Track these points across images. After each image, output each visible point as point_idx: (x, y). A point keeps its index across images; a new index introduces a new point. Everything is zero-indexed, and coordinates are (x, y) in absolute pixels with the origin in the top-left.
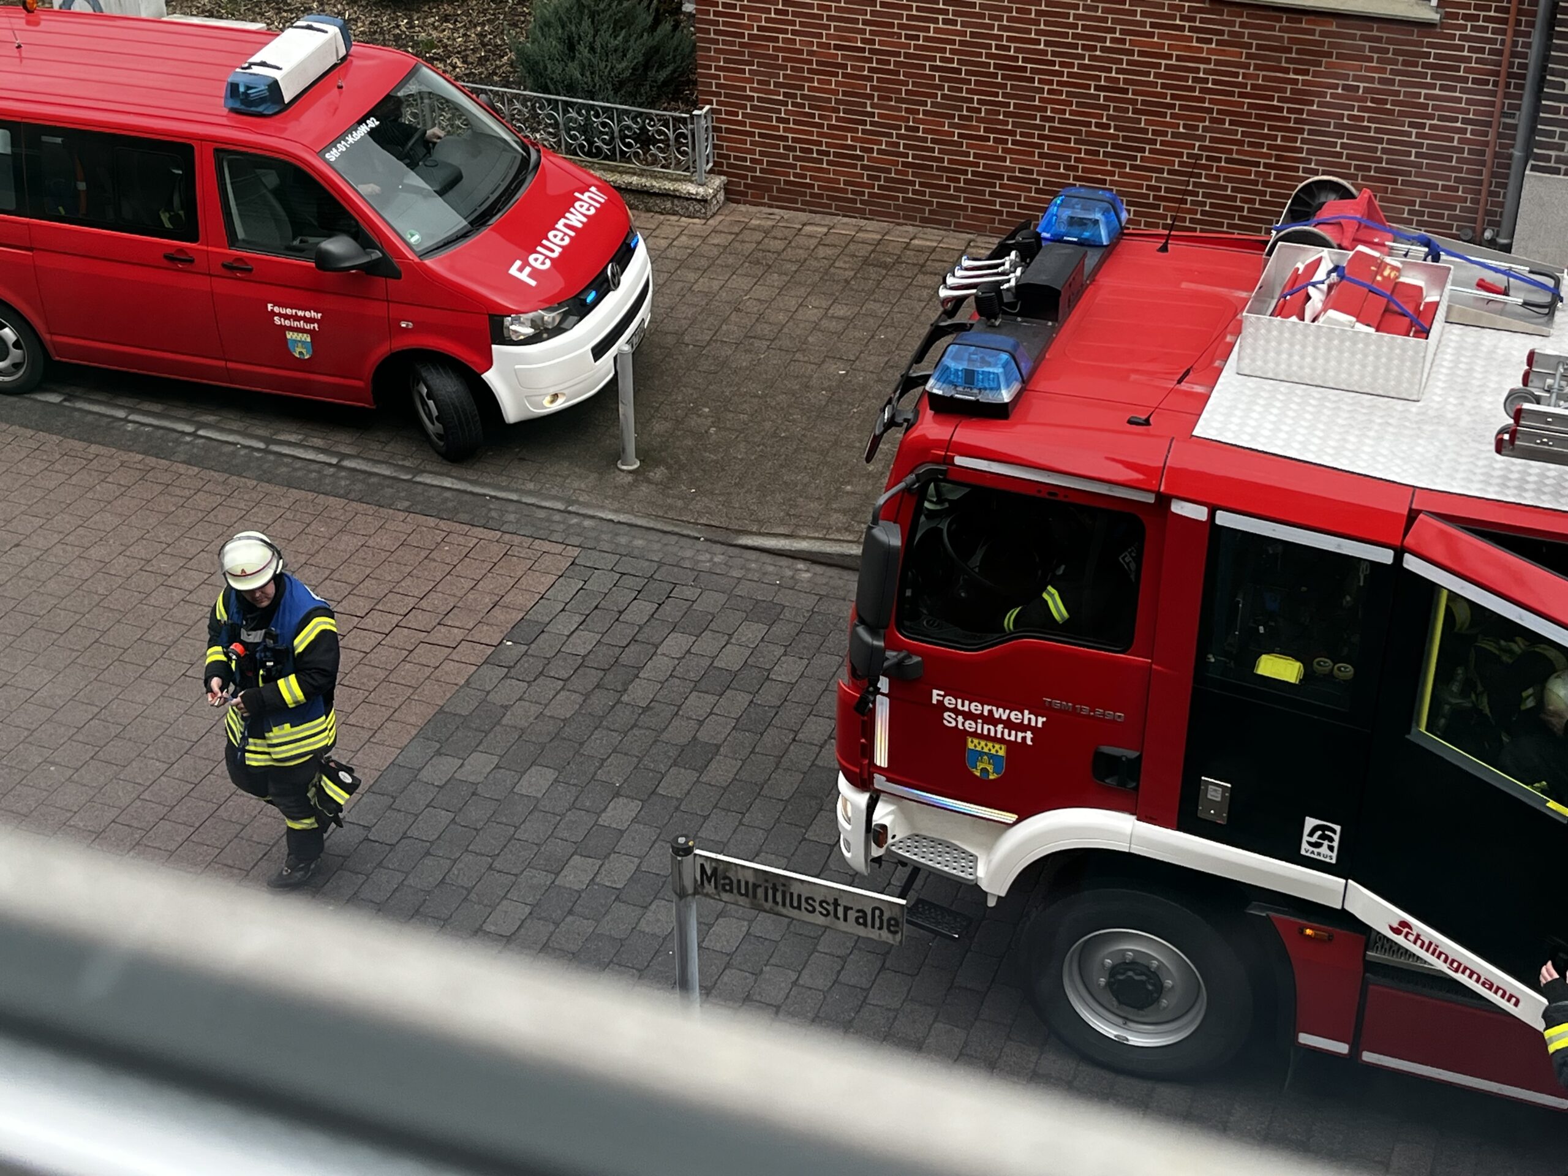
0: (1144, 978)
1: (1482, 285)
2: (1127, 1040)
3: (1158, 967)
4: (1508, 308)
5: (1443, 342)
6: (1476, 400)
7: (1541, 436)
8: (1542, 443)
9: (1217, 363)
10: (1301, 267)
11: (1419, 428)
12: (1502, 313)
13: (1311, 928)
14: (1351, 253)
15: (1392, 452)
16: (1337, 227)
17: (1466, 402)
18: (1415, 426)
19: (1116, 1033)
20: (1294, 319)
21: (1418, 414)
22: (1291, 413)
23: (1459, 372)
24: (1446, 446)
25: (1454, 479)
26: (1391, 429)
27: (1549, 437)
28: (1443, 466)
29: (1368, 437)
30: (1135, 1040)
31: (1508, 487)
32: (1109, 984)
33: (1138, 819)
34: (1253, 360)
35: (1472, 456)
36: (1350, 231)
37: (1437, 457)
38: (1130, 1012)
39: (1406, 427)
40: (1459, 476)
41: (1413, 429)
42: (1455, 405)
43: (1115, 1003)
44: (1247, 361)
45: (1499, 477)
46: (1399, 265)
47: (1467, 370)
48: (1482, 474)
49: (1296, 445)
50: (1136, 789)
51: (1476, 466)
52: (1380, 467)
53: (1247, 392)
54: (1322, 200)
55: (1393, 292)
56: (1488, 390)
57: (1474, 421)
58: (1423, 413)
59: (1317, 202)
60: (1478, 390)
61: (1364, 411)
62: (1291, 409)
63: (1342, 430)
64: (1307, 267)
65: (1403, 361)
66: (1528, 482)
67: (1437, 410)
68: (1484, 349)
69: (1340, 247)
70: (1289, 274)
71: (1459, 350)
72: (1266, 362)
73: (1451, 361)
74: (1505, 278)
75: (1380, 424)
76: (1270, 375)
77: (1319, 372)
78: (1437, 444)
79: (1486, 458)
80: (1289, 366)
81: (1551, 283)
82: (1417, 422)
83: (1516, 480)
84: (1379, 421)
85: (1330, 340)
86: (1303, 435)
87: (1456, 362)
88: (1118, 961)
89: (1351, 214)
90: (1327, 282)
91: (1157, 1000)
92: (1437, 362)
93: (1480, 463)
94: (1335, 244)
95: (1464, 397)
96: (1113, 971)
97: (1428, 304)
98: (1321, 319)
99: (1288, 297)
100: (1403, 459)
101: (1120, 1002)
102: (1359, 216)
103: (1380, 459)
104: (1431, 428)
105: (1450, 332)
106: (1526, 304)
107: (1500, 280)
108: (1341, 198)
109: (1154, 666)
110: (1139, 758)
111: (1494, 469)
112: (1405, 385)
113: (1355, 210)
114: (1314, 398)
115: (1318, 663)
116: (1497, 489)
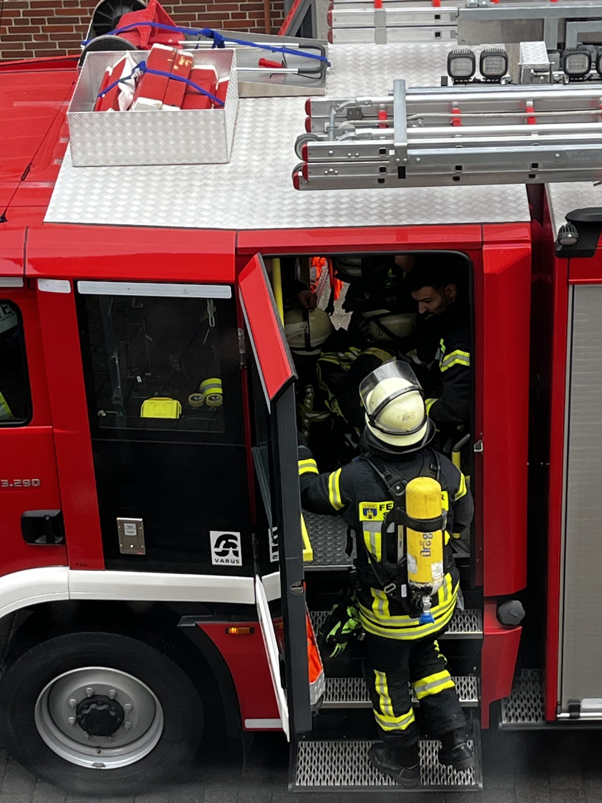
0: (105, 707)
1: (263, 63)
2: (104, 766)
3: (116, 695)
4: (288, 78)
5: (240, 114)
6: (275, 154)
7: (328, 167)
8: (330, 173)
9: (56, 162)
10: (110, 70)
11: (232, 184)
12: (284, 83)
13: (234, 627)
14: (149, 52)
15: (214, 206)
16: (134, 34)
17: (267, 158)
18: (228, 183)
19: (93, 763)
20: (110, 110)
21: (230, 173)
22: (124, 190)
23: (257, 135)
24: (256, 194)
25: (267, 218)
26: (209, 189)
27: (334, 167)
28: (256, 210)
29: (191, 198)
30: (110, 764)
31: (312, 217)
32: (78, 721)
33: (71, 569)
34: (84, 152)
35: (279, 197)
36: (145, 34)
37: (250, 203)
38: (100, 740)
39: (221, 185)
40: (271, 215)
41: (228, 185)
42: (258, 161)
43: (87, 735)
44: (80, 154)
45: (303, 210)
46: (190, 55)
47: (263, 132)
48: (289, 210)
49: (133, 215)
50: (63, 542)
51: (284, 205)
52: (205, 220)
53: (85, 180)
54: (118, 14)
55: (189, 78)
56: (283, 145)
57: (276, 171)
58: (234, 172)
59: (115, 17)
60: (275, 146)
61: (185, 178)
62: (124, 187)
63: (169, 196)
64: (115, 70)
65: (207, 131)
66: (327, 210)
67: (244, 167)
68: (274, 114)
69: (139, 48)
70: (101, 79)
71: (254, 116)
72: (95, 152)
73: (250, 128)
74: (281, 53)
75: (200, 186)
76: (101, 163)
77: (142, 153)
78: (248, 193)
79: (290, 198)
80: (116, 152)
81: (318, 53)
82: (229, 180)
83: (317, 209)
84: (198, 184)
85: (144, 123)
86: (138, 206)
87: (253, 128)
88: (82, 697)
89: (143, 20)
90: (133, 77)
91: (122, 723)
92: (238, 130)
93: (286, 202)
94: (134, 46)
95: (264, 153)
96: (79, 708)
97: (220, 85)
98: (133, 107)
99: (104, 96)
100: (223, 210)
101: (90, 734)
102: (151, 21)
103: (204, 213)
104: (242, 182)
105: (244, 105)
106: (300, 72)
107: (277, 57)
108: (134, 10)
109: (55, 430)
110: (60, 514)
111: (298, 204)
112: (214, 151)
113: (147, 17)
114: (142, 175)
115: (193, 398)
116: (303, 219)
